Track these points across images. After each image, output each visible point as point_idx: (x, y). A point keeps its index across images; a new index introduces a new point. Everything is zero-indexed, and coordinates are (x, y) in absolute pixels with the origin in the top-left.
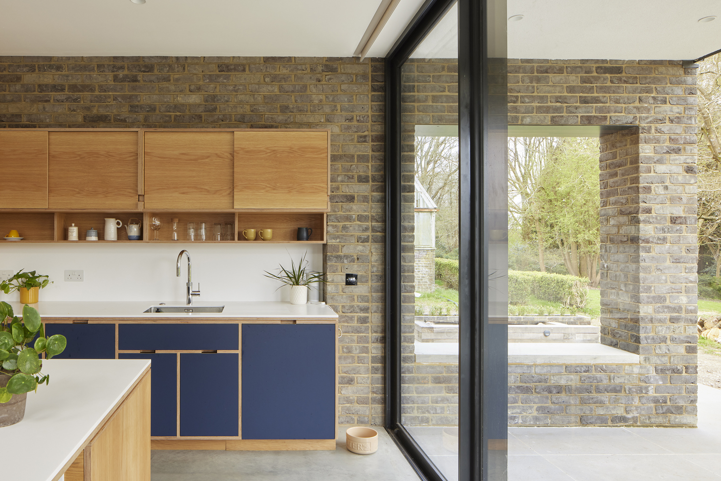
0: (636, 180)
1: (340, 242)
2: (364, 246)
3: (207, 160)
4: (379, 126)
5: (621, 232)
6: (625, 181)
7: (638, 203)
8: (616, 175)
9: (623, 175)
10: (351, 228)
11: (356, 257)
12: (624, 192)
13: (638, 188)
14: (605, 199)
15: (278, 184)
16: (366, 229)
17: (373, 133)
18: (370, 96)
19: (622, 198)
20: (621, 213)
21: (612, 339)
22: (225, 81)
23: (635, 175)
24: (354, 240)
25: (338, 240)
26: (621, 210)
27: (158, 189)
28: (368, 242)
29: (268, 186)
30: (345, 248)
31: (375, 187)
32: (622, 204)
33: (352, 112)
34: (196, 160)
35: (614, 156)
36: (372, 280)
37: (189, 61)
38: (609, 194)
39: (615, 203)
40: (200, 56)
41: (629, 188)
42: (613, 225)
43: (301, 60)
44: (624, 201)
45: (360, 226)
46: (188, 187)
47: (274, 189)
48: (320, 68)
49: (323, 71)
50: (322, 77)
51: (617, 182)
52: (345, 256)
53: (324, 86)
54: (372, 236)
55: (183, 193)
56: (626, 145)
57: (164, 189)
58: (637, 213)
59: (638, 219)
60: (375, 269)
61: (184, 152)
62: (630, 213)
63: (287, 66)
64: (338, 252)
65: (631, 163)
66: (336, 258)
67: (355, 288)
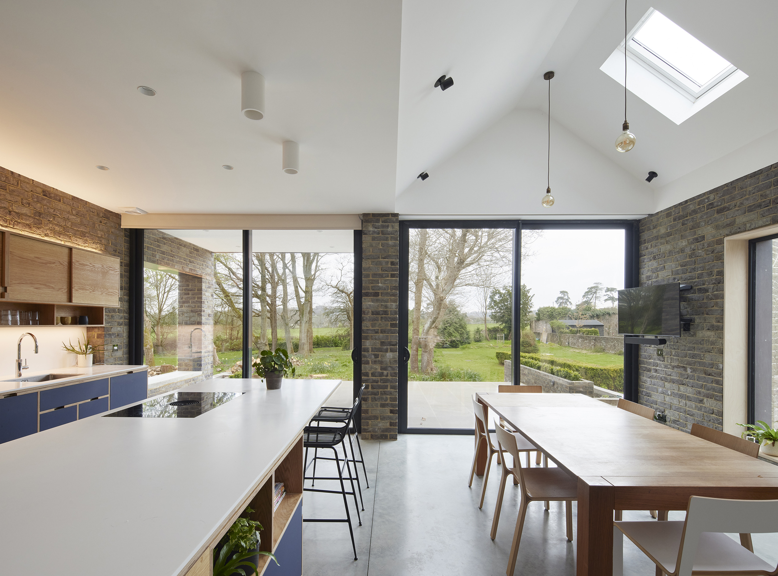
0: (201, 298)
1: (110, 325)
2: (121, 327)
3: (53, 265)
4: (127, 258)
5: (191, 320)
6: (194, 298)
7: (201, 308)
8: (189, 294)
9: (193, 295)
10: (115, 317)
11: (117, 334)
12: (193, 302)
13: (202, 301)
14: (182, 304)
15: (96, 288)
16: (121, 318)
17: (125, 262)
18: (124, 239)
19: (193, 305)
20: (192, 311)
21: (186, 368)
22: (48, 204)
23: (200, 296)
24: (116, 324)
25: (109, 324)
26: (191, 310)
27: (18, 283)
28: (122, 325)
29: (91, 289)
30: (112, 329)
31: (125, 294)
32: (192, 307)
33: (116, 246)
34: (46, 264)
35: (188, 285)
36: (124, 348)
37: (21, 179)
38: (184, 302)
39: (189, 306)
40: (30, 178)
41: (196, 301)
42: (187, 317)
43: (92, 205)
44: (194, 306)
45: (119, 315)
46: (40, 284)
47: (94, 291)
48: (101, 215)
49: (103, 217)
50: (102, 220)
51: (189, 297)
52: (112, 334)
53: (104, 227)
54: (124, 321)
55: (36, 288)
56: (195, 282)
57: (23, 283)
58: (201, 312)
59: (201, 314)
60: (125, 341)
61: (37, 256)
62: (197, 312)
63: (85, 206)
64: (109, 332)
65: (198, 290)
66: (109, 335)
67: (117, 353)
